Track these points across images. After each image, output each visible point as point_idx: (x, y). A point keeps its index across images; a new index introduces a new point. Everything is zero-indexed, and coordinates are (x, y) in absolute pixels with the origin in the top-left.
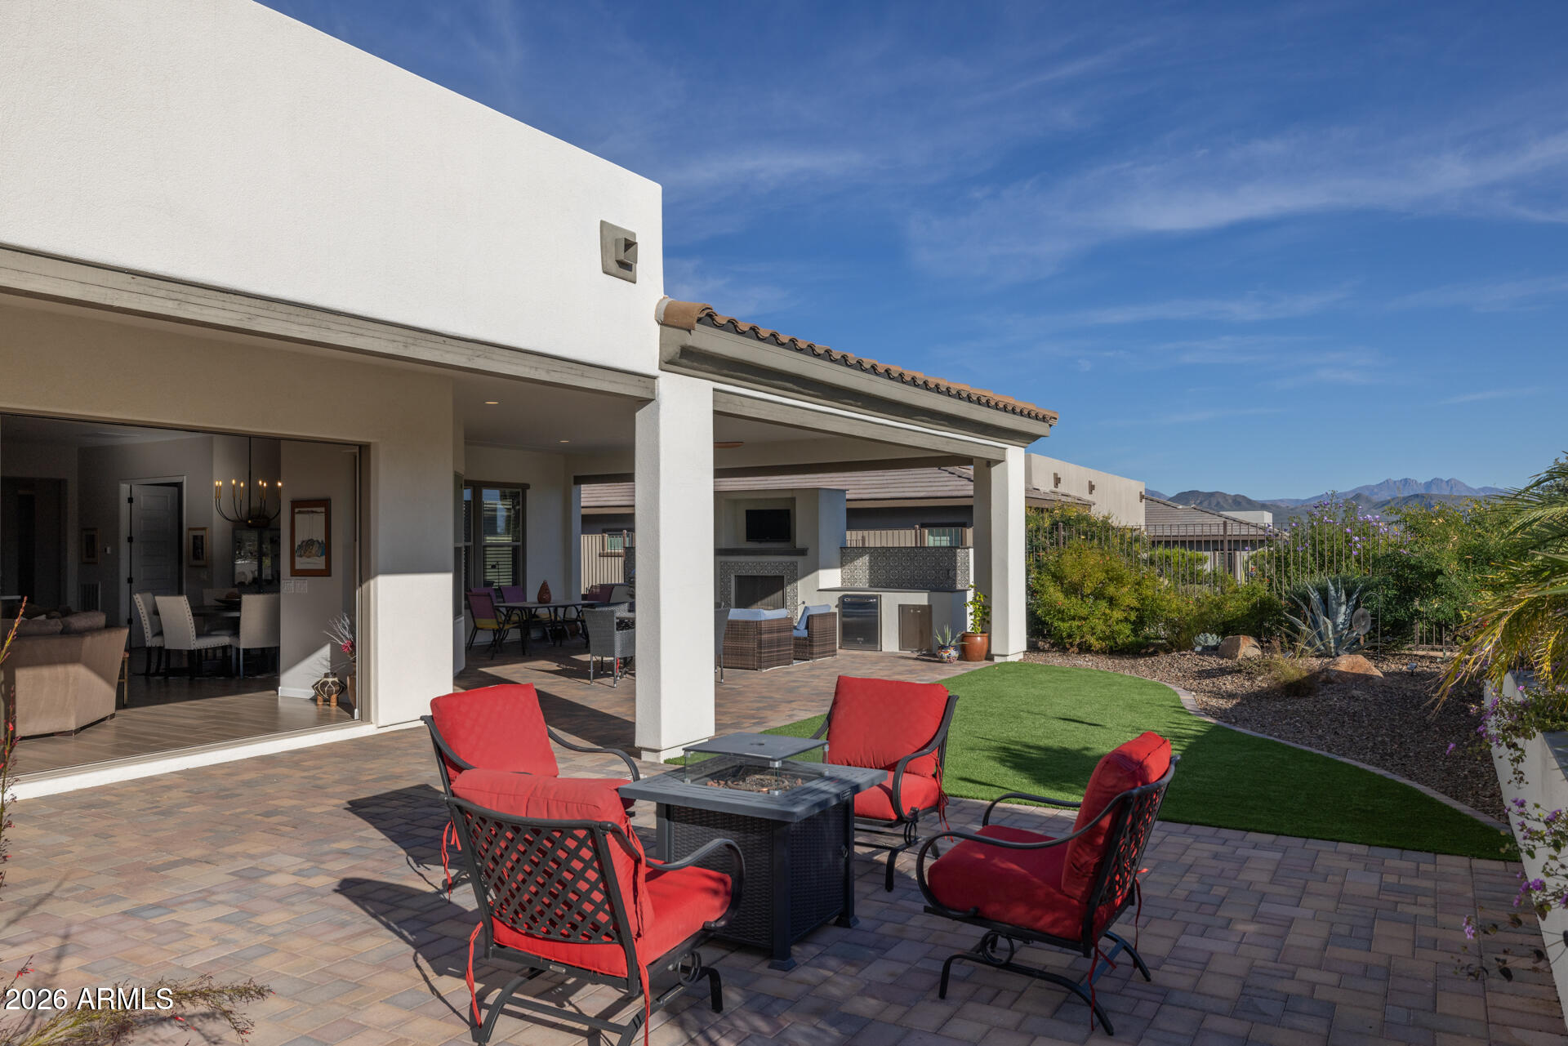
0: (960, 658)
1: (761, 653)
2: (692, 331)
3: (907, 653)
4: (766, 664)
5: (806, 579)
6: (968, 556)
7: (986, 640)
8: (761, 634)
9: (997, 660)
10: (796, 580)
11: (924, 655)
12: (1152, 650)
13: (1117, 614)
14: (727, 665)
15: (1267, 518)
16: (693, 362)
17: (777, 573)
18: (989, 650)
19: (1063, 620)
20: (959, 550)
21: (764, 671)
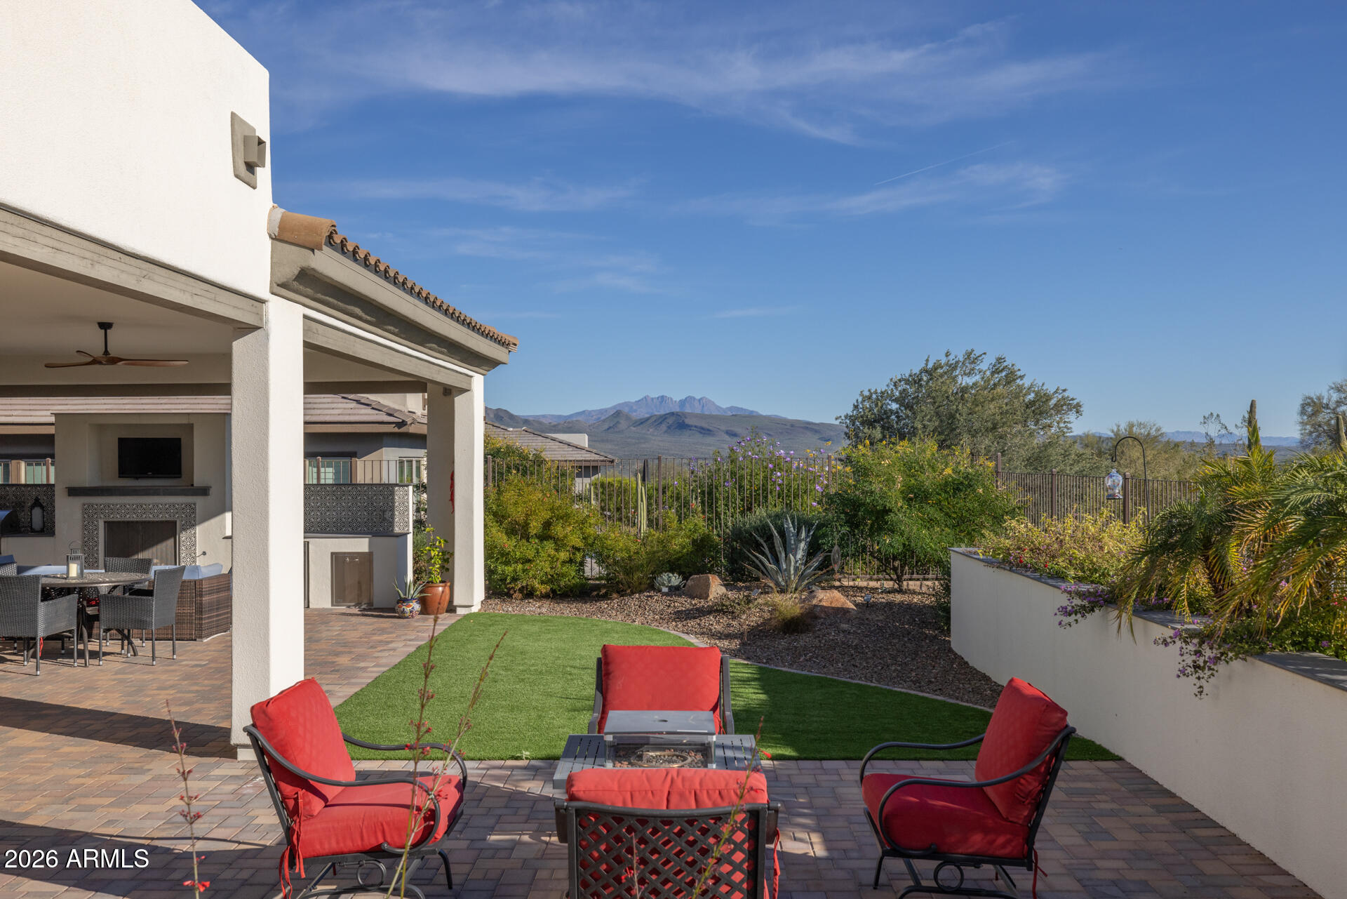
0: (421, 613)
1: (201, 619)
2: (316, 251)
3: (343, 609)
4: (206, 632)
5: (206, 524)
6: (407, 495)
7: (447, 589)
8: (201, 596)
9: (460, 611)
10: (193, 526)
11: (364, 610)
12: (604, 591)
13: (563, 555)
14: (161, 636)
15: (583, 440)
16: (300, 284)
17: (167, 517)
18: (451, 601)
19: (507, 563)
20: (397, 488)
21: (205, 640)
